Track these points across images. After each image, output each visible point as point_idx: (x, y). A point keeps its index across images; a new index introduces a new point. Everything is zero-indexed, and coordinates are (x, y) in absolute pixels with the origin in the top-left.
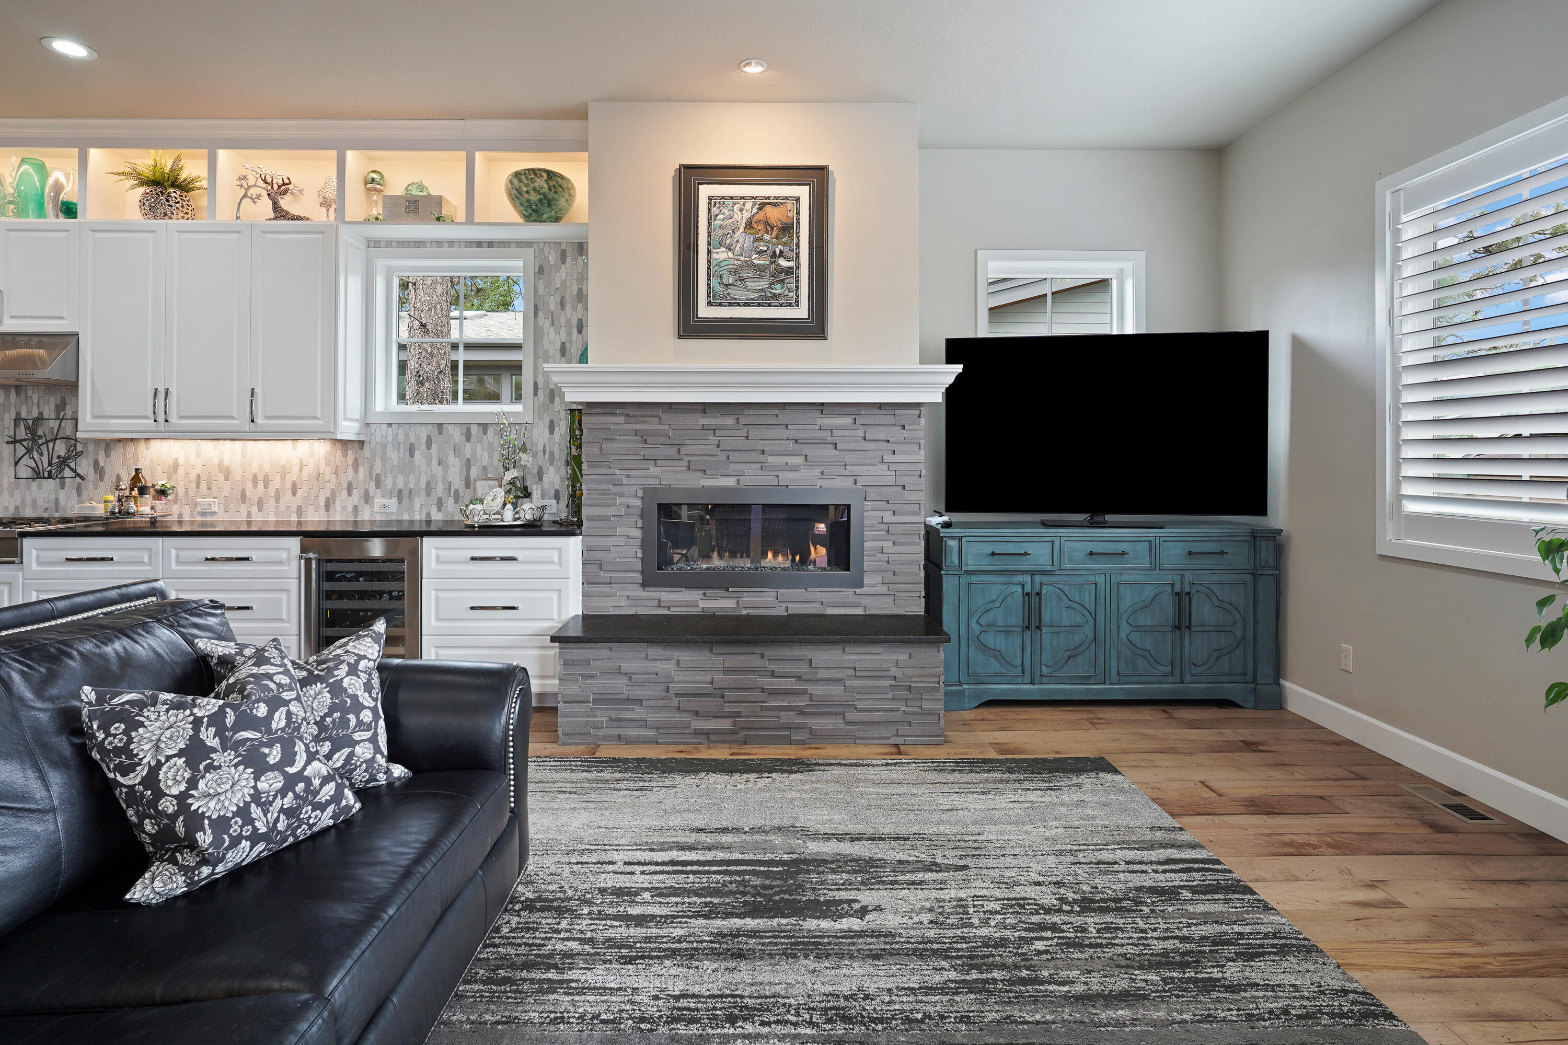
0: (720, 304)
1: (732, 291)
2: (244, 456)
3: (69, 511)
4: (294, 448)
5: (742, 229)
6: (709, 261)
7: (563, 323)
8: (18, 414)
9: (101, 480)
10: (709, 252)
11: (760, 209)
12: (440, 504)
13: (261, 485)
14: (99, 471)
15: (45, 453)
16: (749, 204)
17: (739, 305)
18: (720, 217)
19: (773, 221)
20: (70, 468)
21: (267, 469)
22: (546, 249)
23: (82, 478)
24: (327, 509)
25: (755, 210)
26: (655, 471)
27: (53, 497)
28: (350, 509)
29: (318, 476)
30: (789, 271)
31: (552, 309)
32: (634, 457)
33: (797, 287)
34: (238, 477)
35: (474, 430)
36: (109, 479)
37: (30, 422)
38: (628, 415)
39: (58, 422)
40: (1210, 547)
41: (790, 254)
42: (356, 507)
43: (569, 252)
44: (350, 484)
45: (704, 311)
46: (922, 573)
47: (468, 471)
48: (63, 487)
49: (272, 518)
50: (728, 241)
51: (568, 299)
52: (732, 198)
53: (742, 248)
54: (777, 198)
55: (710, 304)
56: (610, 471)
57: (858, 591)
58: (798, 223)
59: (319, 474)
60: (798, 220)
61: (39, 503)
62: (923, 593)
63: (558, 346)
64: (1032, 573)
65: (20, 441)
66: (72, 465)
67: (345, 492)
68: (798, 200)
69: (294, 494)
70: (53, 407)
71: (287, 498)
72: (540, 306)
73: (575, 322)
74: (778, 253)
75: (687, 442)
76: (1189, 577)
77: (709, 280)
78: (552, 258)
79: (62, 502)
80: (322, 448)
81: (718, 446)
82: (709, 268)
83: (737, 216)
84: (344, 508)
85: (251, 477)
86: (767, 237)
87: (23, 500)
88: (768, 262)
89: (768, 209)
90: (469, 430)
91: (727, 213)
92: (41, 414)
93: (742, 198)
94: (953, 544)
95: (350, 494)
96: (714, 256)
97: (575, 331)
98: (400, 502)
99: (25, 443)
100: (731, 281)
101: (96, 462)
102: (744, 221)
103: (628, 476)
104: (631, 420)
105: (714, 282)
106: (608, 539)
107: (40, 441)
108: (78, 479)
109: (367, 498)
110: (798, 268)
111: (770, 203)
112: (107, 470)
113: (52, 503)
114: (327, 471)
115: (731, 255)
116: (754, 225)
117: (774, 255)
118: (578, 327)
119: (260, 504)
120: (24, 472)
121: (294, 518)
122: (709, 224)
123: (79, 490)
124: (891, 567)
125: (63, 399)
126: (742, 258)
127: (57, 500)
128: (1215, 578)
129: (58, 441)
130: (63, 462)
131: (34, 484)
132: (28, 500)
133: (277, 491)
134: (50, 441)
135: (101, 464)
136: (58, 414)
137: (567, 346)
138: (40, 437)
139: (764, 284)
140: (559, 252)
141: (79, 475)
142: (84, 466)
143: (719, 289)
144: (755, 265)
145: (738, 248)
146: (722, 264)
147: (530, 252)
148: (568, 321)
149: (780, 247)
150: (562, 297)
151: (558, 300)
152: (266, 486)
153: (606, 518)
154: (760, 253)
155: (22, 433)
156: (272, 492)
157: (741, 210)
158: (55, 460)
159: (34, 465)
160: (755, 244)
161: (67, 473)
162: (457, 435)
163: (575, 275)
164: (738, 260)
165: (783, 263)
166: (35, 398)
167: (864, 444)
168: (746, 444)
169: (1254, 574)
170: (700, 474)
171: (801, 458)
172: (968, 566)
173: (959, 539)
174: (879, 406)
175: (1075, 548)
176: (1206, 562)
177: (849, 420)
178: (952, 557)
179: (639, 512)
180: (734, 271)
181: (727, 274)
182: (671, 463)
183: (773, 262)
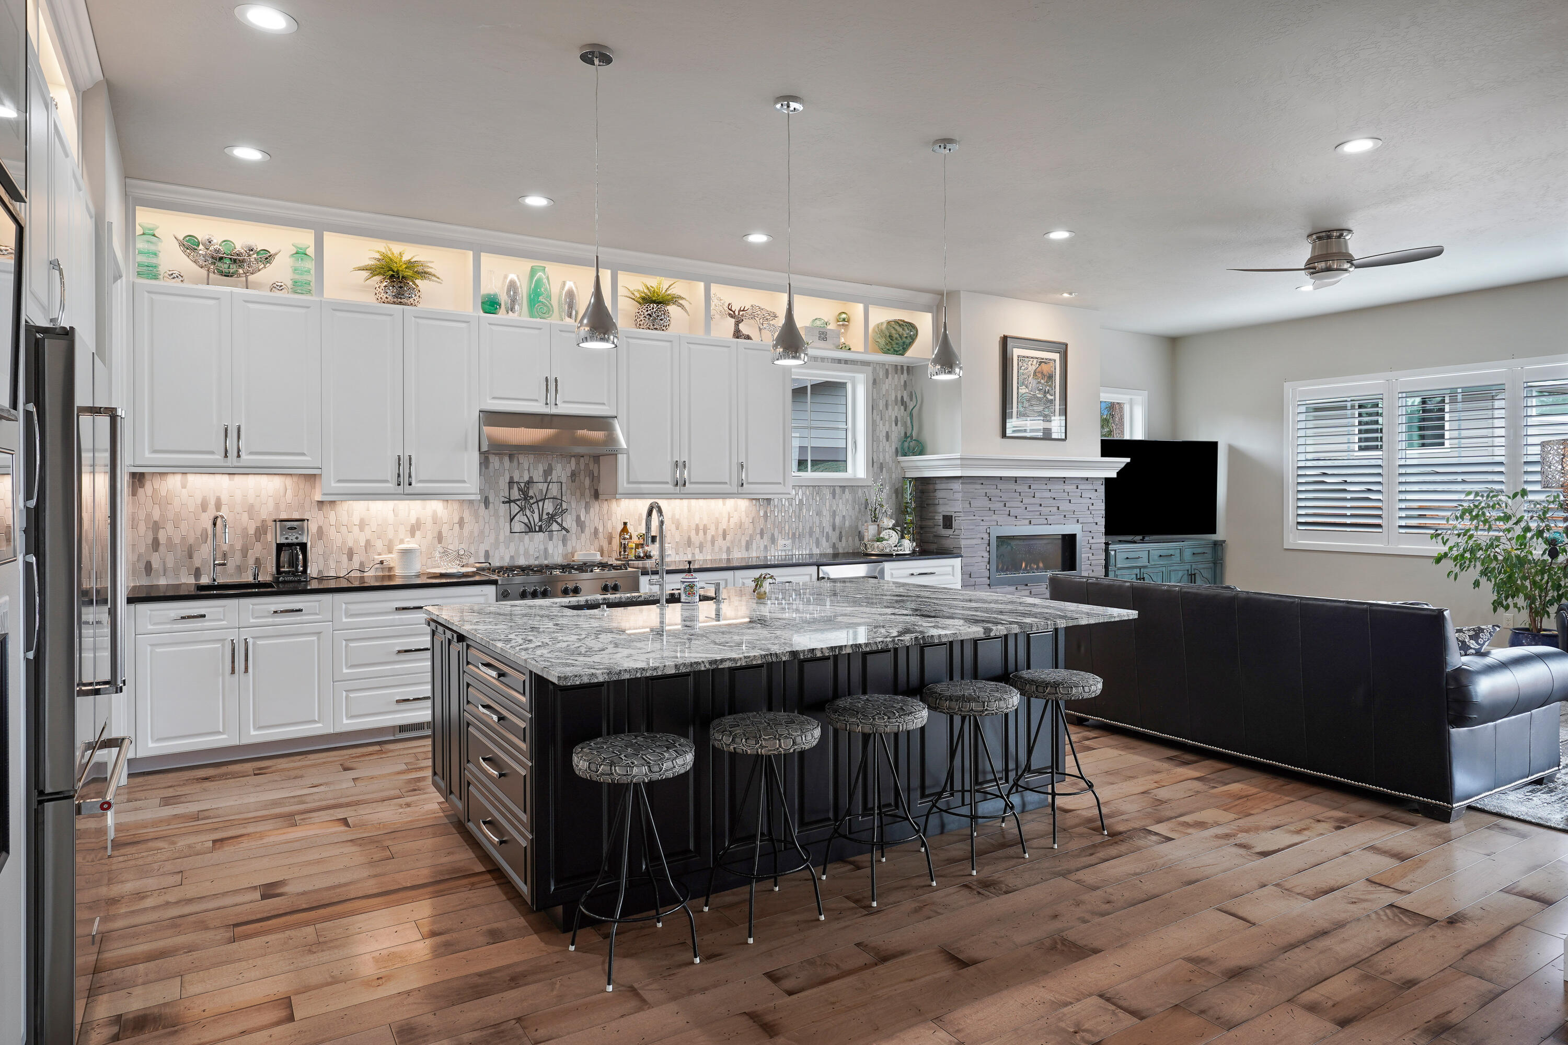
0: (1022, 419)
1: (1028, 412)
2: (689, 511)
3: (556, 558)
4: (724, 504)
5: (1032, 376)
6: (1018, 394)
7: (887, 419)
8: (511, 478)
9: (582, 532)
10: (1018, 388)
11: (1040, 365)
12: (818, 544)
13: (701, 532)
14: (580, 524)
15: (536, 511)
16: (1035, 361)
17: (1030, 420)
18: (1023, 368)
19: (1045, 372)
20: (557, 522)
21: (705, 522)
22: (878, 368)
23: (567, 531)
24: (747, 549)
25: (1037, 365)
26: (995, 518)
27: (542, 547)
28: (762, 548)
29: (741, 525)
30: (1051, 402)
31: (881, 408)
32: (985, 509)
33: (1055, 410)
34: (685, 528)
35: (838, 490)
36: (589, 531)
37: (522, 485)
38: (983, 483)
39: (546, 485)
40: (1200, 550)
41: (1051, 392)
42: (766, 547)
43: (892, 371)
44: (762, 530)
47: (834, 519)
48: (551, 539)
49: (709, 557)
50: (1026, 383)
51: (890, 403)
52: (1028, 357)
53: (1032, 387)
54: (1047, 359)
55: (1018, 418)
59: (741, 522)
60: (1055, 373)
61: (531, 552)
63: (885, 434)
64: (1140, 568)
65: (514, 501)
66: (559, 520)
67: (758, 536)
68: (1055, 361)
69: (724, 539)
70: (541, 472)
71: (720, 542)
72: (875, 406)
73: (893, 418)
74: (1047, 391)
75: (1009, 500)
76: (1193, 567)
77: (1018, 404)
78: (881, 374)
79: (550, 551)
80: (743, 504)
81: (1022, 502)
82: (1018, 398)
83: (1030, 368)
84: (758, 547)
85: (694, 527)
86: (1043, 381)
87: (517, 551)
88: (1043, 396)
89: (1043, 365)
90: (834, 490)
91: (1026, 366)
92: (531, 478)
93: (1033, 357)
94: (1113, 553)
95: (762, 538)
96: (1020, 391)
97: (894, 424)
98: (793, 542)
99: (518, 503)
100: (1027, 406)
101: (578, 517)
102: (1033, 371)
103: (984, 521)
104: (983, 487)
106: (974, 559)
107: (532, 501)
108: (564, 532)
109: (773, 540)
110: (1055, 398)
111: (1044, 362)
112: (587, 524)
113: (542, 552)
114: (747, 521)
115: (1027, 391)
116: (1037, 374)
117: (1045, 392)
118: (895, 421)
119: (701, 547)
120: (518, 527)
121: (724, 556)
122: (1018, 371)
123: (564, 541)
124: (1092, 568)
125: (550, 465)
126: (1032, 393)
127: (546, 550)
129: (547, 501)
130: (552, 518)
131: (527, 538)
132: (522, 551)
133: (713, 536)
134: (540, 501)
135: (583, 519)
136: (546, 479)
137: (890, 434)
138: (532, 498)
139: (1041, 408)
141: (564, 528)
142: (569, 521)
143: (1022, 410)
144: (1037, 397)
145: (1030, 387)
146: (1023, 396)
147: (870, 369)
148: (890, 417)
149: (1048, 387)
150: (887, 402)
151: (885, 403)
152: (705, 533)
153: (972, 546)
154: (1040, 390)
155: (515, 494)
156: (709, 538)
157: (1032, 365)
158: (545, 517)
159: (526, 521)
160: (1038, 385)
161: (555, 527)
162: (827, 494)
163: (893, 386)
164: (1030, 394)
165: (1050, 398)
166: (526, 466)
167: (1082, 500)
168: (1033, 501)
169: (1215, 563)
170: (1014, 519)
171: (1056, 508)
172: (1119, 566)
173: (1115, 551)
174: (1087, 479)
175: (1155, 554)
176: (1198, 558)
177: (1075, 487)
178: (1112, 561)
179: (987, 542)
180: (1028, 400)
181: (1025, 402)
182: (1001, 512)
183: (1045, 396)
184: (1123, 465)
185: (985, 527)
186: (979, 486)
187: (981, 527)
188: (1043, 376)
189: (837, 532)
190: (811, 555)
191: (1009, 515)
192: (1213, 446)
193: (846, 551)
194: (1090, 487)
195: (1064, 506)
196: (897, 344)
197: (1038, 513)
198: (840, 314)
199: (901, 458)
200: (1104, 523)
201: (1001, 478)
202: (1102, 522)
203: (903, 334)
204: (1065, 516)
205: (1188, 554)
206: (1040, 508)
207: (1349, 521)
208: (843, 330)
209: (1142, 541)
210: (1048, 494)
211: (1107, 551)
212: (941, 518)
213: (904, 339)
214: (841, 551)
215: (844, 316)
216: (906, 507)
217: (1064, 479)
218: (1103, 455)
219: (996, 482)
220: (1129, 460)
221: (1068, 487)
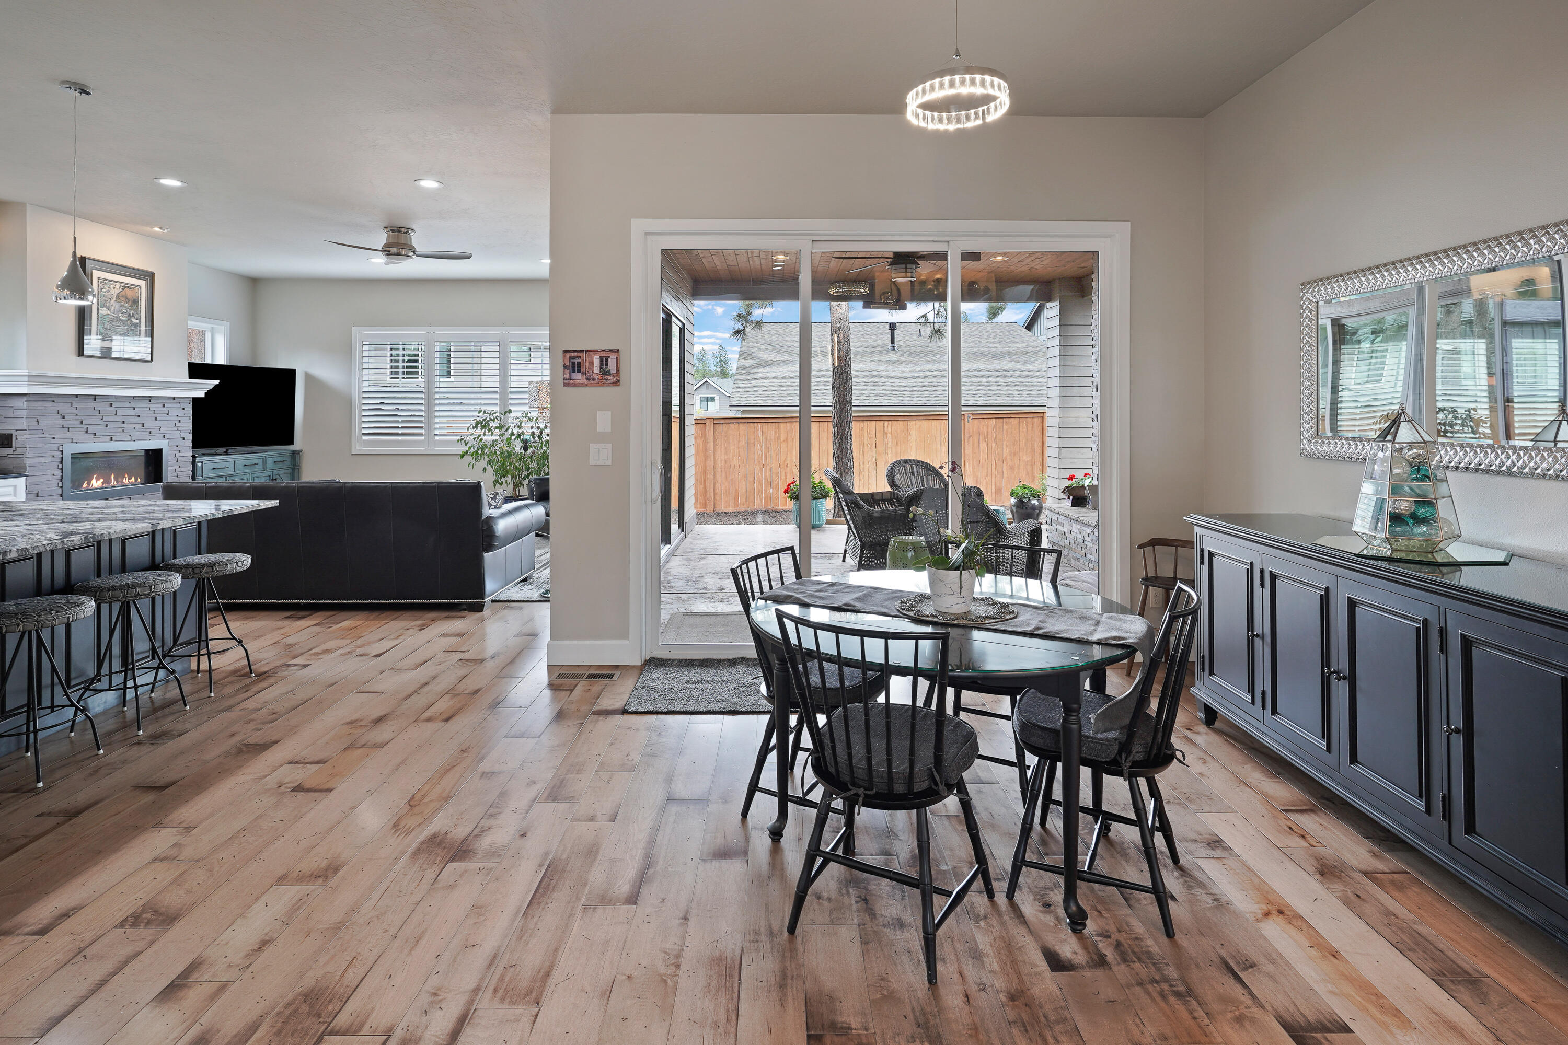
0: (103, 339)
1: (110, 333)
5: (114, 299)
6: (98, 318)
10: (98, 309)
11: (123, 289)
16: (118, 285)
18: (104, 290)
19: (129, 297)
25: (121, 289)
26: (69, 434)
30: (136, 325)
32: (57, 427)
33: (140, 334)
38: (53, 402)
40: (281, 459)
41: (136, 316)
50: (107, 305)
52: (109, 281)
53: (115, 310)
54: (131, 285)
56: (43, 436)
58: (141, 300)
60: (141, 298)
64: (226, 476)
68: (140, 287)
74: (132, 315)
75: (86, 417)
76: (275, 473)
77: (99, 325)
81: (102, 419)
83: (112, 291)
86: (126, 305)
88: (127, 319)
89: (127, 290)
91: (107, 289)
93: (114, 282)
94: (199, 465)
96: (100, 312)
100: (110, 327)
102: (116, 295)
104: (55, 404)
105: (101, 327)
106: (42, 477)
110: (140, 324)
111: (128, 287)
115: (109, 312)
116: (120, 297)
117: (129, 315)
122: (98, 293)
124: (179, 479)
126: (115, 315)
128: (282, 472)
139: (125, 330)
143: (104, 331)
144: (120, 320)
145: (112, 309)
146: (105, 317)
149: (133, 311)
153: (41, 465)
154: (123, 313)
157: (114, 288)
160: (121, 308)
164: (112, 316)
165: (135, 321)
167: (168, 417)
168: (116, 418)
169: (293, 469)
170: (92, 436)
171: (141, 425)
172: (205, 476)
173: (202, 463)
174: (174, 398)
175: (240, 463)
176: (279, 466)
177: (161, 406)
178: (199, 472)
179: (60, 460)
180: (110, 322)
181: (106, 323)
182: (77, 430)
183: (129, 319)
184: (211, 387)
185: (57, 445)
186: (48, 404)
187: (52, 445)
188: (127, 300)
191: (87, 432)
192: (291, 374)
194: (178, 405)
195: (150, 423)
197: (121, 430)
200: (191, 438)
201: (77, 396)
202: (189, 437)
204: (150, 433)
205: (270, 463)
206: (123, 425)
209: (226, 453)
210: (132, 412)
211: (194, 463)
217: (150, 399)
218: (191, 377)
219: (71, 400)
220: (217, 382)
221: (153, 406)
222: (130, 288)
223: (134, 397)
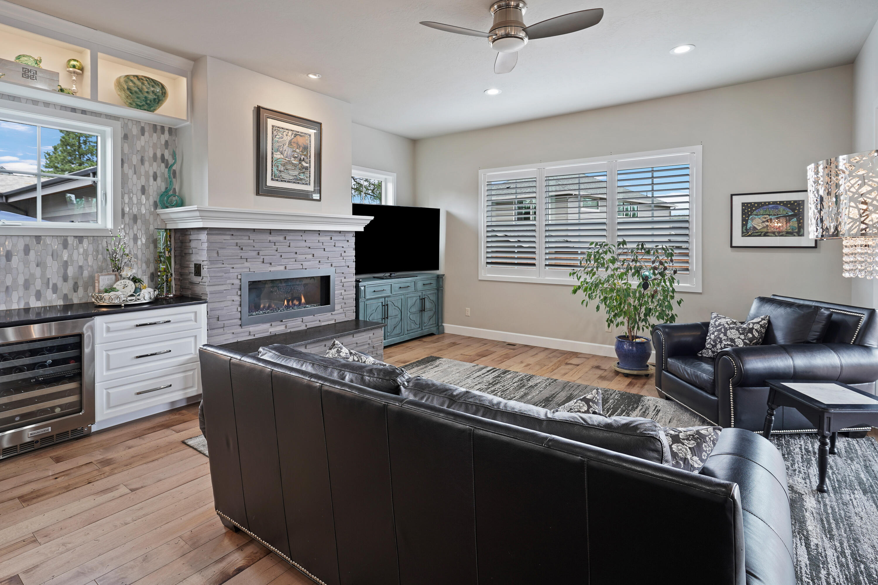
0: (277, 180)
1: (283, 175)
5: (287, 145)
6: (272, 158)
7: (143, 173)
10: (272, 153)
11: (295, 136)
16: (290, 133)
17: (285, 181)
18: (277, 136)
19: (300, 143)
22: (130, 124)
25: (293, 137)
26: (247, 264)
30: (306, 168)
31: (135, 163)
32: (236, 257)
33: (310, 176)
35: (71, 240)
38: (233, 235)
40: (428, 282)
41: (307, 161)
43: (147, 129)
45: (270, 183)
46: (355, 302)
50: (281, 150)
51: (146, 158)
52: (283, 128)
53: (287, 154)
54: (302, 133)
55: (272, 179)
56: (223, 266)
57: (333, 313)
58: (310, 146)
60: (310, 145)
62: (355, 311)
63: (139, 188)
64: (385, 297)
68: (310, 135)
72: (126, 160)
73: (151, 173)
74: (302, 159)
75: (263, 249)
76: (424, 293)
77: (272, 167)
78: (135, 131)
81: (277, 251)
82: (272, 161)
83: (285, 138)
86: (298, 151)
88: (298, 163)
89: (298, 137)
91: (281, 136)
93: (287, 129)
94: (362, 288)
96: (275, 156)
97: (151, 179)
100: (282, 169)
102: (288, 141)
103: (233, 268)
104: (234, 237)
105: (275, 169)
106: (222, 303)
110: (310, 167)
111: (299, 135)
115: (282, 157)
116: (292, 144)
117: (300, 160)
118: (154, 177)
122: (273, 139)
124: (344, 301)
126: (287, 159)
128: (429, 292)
137: (146, 188)
139: (296, 173)
140: (140, 128)
143: (277, 172)
144: (293, 163)
145: (285, 154)
146: (278, 160)
147: (118, 124)
148: (147, 172)
149: (303, 156)
150: (142, 157)
151: (139, 158)
153: (221, 292)
154: (295, 157)
157: (287, 135)
160: (293, 153)
163: (151, 145)
164: (285, 159)
165: (305, 164)
167: (334, 249)
168: (289, 249)
169: (438, 290)
170: (268, 265)
171: (311, 255)
172: (367, 297)
173: (365, 286)
174: (340, 232)
175: (396, 286)
176: (427, 287)
177: (329, 238)
178: (362, 294)
179: (239, 287)
180: (284, 165)
181: (280, 166)
182: (254, 260)
183: (300, 163)
184: (368, 222)
185: (236, 274)
186: (228, 237)
187: (231, 274)
188: (298, 146)
189: (71, 283)
190: (27, 310)
191: (263, 262)
192: (436, 212)
193: (83, 301)
194: (343, 238)
195: (319, 253)
196: (138, 98)
197: (294, 260)
198: (69, 61)
199: (160, 211)
200: (354, 266)
201: (253, 230)
202: (353, 265)
203: (142, 88)
204: (319, 262)
205: (420, 285)
206: (296, 256)
207: (516, 261)
208: (74, 78)
209: (390, 277)
210: (304, 244)
211: (357, 287)
212: (193, 266)
213: (146, 94)
214: (76, 301)
215: (73, 63)
216: (160, 257)
217: (319, 232)
218: (354, 214)
219: (248, 233)
220: (372, 218)
221: (322, 239)
222: (301, 136)
223: (305, 231)
